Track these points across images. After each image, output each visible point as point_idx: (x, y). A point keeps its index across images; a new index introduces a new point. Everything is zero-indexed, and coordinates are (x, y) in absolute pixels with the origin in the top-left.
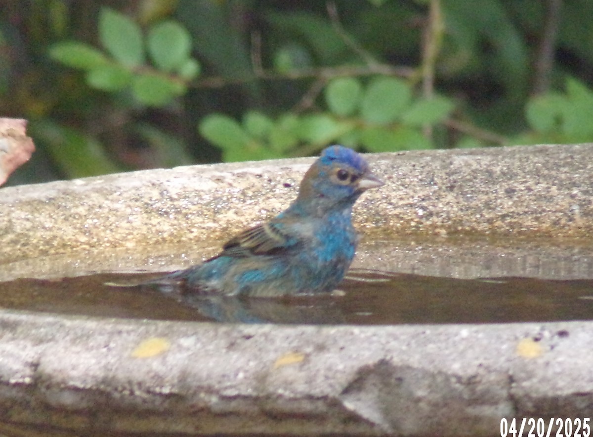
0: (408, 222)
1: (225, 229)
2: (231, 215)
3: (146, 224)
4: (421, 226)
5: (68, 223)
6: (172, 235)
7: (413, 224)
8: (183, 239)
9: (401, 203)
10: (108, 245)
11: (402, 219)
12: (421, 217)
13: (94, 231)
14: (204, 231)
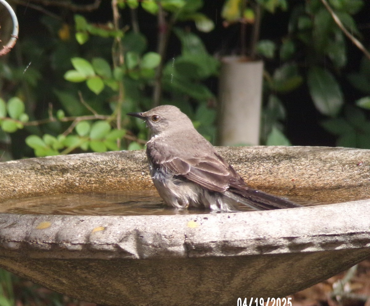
0: (138, 177)
1: (66, 181)
2: (69, 175)
3: (36, 178)
4: (143, 179)
5: (5, 178)
6: (46, 183)
7: (140, 178)
8: (51, 184)
9: (135, 170)
10: (21, 187)
11: (136, 176)
12: (143, 175)
13: (16, 181)
14: (58, 181)
